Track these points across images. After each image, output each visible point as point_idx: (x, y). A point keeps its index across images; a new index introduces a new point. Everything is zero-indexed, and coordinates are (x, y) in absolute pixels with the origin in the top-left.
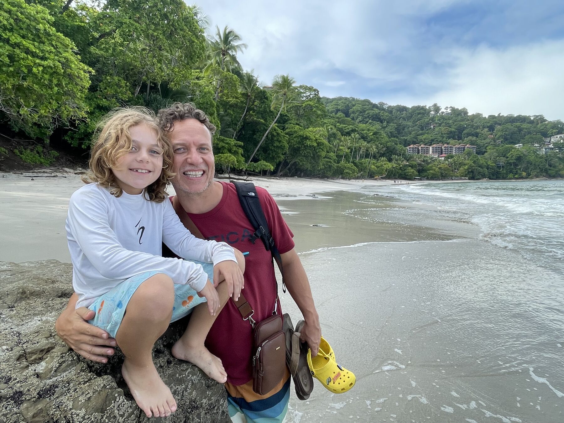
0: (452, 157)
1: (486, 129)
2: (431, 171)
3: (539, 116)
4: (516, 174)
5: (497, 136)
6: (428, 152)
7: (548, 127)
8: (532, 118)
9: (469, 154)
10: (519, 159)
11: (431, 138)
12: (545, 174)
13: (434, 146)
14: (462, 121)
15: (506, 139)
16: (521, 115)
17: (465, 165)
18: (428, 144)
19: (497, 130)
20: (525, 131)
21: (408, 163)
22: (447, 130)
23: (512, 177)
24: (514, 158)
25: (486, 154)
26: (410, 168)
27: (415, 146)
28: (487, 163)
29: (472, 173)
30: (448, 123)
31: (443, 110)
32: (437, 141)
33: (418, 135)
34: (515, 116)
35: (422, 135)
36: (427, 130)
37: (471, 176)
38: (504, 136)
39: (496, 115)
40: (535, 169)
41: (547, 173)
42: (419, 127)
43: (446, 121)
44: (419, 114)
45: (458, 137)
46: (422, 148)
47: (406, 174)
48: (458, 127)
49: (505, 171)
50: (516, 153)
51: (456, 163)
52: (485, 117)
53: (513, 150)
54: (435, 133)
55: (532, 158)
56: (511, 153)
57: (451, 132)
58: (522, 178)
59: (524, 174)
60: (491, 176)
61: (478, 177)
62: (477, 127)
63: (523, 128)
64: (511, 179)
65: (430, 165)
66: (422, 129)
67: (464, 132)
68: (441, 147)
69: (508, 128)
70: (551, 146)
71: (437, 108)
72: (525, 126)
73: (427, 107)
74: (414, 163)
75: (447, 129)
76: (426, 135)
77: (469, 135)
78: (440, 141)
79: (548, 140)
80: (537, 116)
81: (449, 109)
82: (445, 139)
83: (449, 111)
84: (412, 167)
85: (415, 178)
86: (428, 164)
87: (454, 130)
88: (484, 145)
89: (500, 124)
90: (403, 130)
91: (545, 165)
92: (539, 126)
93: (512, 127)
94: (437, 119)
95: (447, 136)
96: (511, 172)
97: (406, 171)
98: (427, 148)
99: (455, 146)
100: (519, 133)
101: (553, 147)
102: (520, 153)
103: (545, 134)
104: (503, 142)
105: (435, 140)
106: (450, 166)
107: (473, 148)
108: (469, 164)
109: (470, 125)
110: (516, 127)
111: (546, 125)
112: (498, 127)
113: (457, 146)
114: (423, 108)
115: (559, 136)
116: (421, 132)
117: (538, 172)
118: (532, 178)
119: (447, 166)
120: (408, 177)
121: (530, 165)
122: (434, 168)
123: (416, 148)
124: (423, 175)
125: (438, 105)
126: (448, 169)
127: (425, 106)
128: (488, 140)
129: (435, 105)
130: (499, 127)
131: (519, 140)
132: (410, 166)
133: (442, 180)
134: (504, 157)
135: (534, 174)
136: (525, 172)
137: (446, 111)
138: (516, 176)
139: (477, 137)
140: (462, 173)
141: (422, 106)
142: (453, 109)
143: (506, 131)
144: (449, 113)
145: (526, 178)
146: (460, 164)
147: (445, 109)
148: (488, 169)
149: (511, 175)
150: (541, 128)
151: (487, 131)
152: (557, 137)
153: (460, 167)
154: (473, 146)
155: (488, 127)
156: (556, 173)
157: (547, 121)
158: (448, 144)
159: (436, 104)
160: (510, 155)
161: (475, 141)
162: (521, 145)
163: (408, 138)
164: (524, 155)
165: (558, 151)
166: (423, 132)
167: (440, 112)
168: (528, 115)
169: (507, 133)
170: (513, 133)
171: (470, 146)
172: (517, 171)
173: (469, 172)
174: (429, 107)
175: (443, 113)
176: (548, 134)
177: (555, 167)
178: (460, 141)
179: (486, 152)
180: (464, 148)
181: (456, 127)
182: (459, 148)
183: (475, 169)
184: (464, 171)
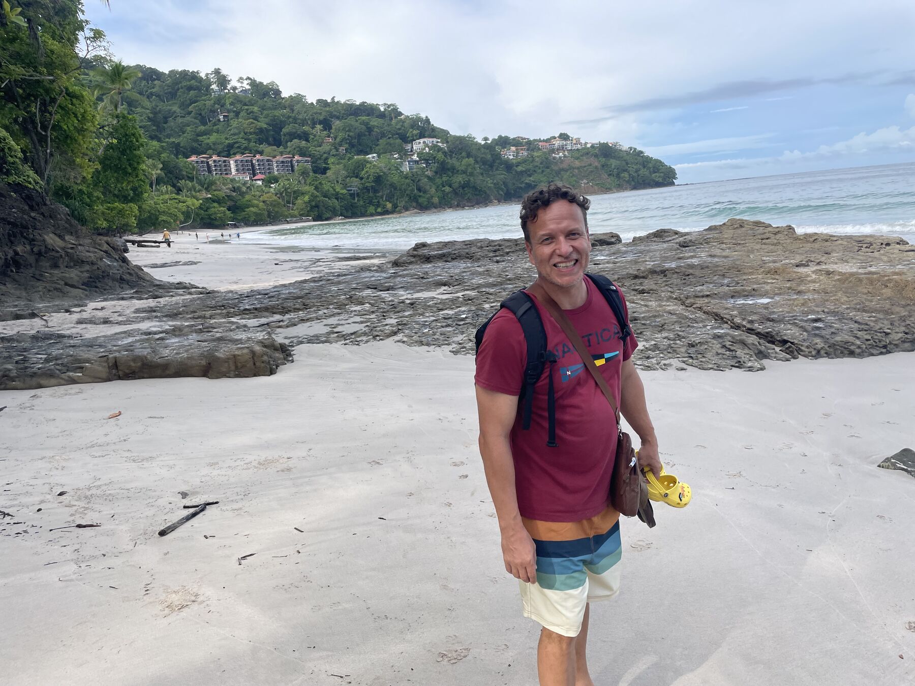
0: (276, 180)
1: (319, 127)
2: (252, 209)
3: (391, 105)
4: (378, 206)
5: (338, 140)
6: (228, 171)
7: (406, 124)
8: (382, 109)
9: (304, 173)
10: (378, 179)
11: (227, 141)
12: (414, 204)
13: (238, 157)
15: (352, 145)
16: (366, 103)
17: (303, 194)
18: (222, 154)
19: (336, 129)
20: (377, 132)
21: (209, 196)
22: (253, 125)
23: (374, 212)
24: (371, 178)
25: (329, 173)
26: (215, 205)
27: (200, 158)
28: (335, 190)
29: (316, 209)
30: (253, 112)
31: (234, 83)
32: (239, 147)
33: (198, 135)
34: (358, 103)
35: (206, 135)
36: (215, 125)
37: (316, 213)
38: (348, 139)
39: (329, 101)
40: (402, 197)
41: (417, 202)
42: (195, 118)
43: (246, 107)
44: (190, 88)
45: (275, 139)
46: (215, 161)
47: (212, 217)
48: (271, 120)
49: (361, 203)
50: (373, 171)
51: (289, 190)
52: (312, 104)
53: (368, 165)
54: (231, 132)
55: (395, 179)
56: (365, 170)
57: (261, 130)
58: (386, 212)
59: (389, 206)
60: (344, 211)
61: (328, 215)
62: (304, 122)
63: (374, 126)
64: (372, 215)
65: (247, 197)
66: (204, 123)
67: (283, 130)
68: (252, 161)
69: (352, 126)
70: (415, 157)
71: (223, 81)
72: (375, 122)
73: (203, 75)
76: (215, 134)
78: (246, 149)
79: (409, 147)
80: (389, 106)
81: (246, 82)
82: (252, 144)
83: (246, 85)
85: (228, 225)
86: (242, 194)
87: (265, 126)
88: (322, 156)
89: (338, 118)
90: (166, 123)
91: (413, 190)
92: (394, 121)
93: (357, 124)
94: (228, 102)
95: (256, 139)
96: (371, 203)
97: (211, 212)
98: (225, 161)
99: (276, 159)
100: (369, 135)
101: (418, 159)
102: (378, 171)
103: (406, 139)
104: (349, 151)
105: (236, 145)
106: (279, 198)
107: (307, 161)
108: (309, 192)
109: (290, 117)
110: (363, 123)
111: (403, 121)
112: (337, 124)
113: (279, 158)
114: (194, 76)
115: (422, 141)
116: (202, 128)
117: (406, 202)
118: (400, 212)
119: (276, 198)
120: (216, 223)
121: (394, 190)
122: (256, 202)
123: (202, 162)
124: (240, 218)
125: (224, 72)
126: (279, 204)
127: (198, 73)
128: (326, 147)
129: (217, 72)
130: (338, 122)
131: (371, 147)
132: (214, 201)
133: (271, 224)
134: (357, 177)
135: (402, 204)
136: (390, 202)
137: (240, 85)
138: (379, 210)
139: (307, 140)
140: (302, 210)
141: (190, 70)
142: (253, 83)
143: (349, 131)
144: (245, 91)
145: (392, 212)
146: (295, 192)
147: (238, 81)
148: (338, 200)
149: (371, 209)
150: (398, 127)
151: (321, 130)
152: (420, 143)
153: (297, 199)
154: (306, 159)
155: (320, 123)
156: (429, 202)
157: (403, 114)
158: (261, 153)
159: (219, 69)
160: (364, 175)
161: (306, 148)
162: (375, 155)
163: (181, 140)
164: (384, 173)
165: (424, 165)
166: (207, 127)
167: (229, 87)
168: (375, 103)
169: (351, 134)
170: (360, 136)
171: (300, 158)
172: (378, 202)
173: (312, 208)
174: (207, 75)
175: (234, 88)
176: (408, 137)
177: (425, 192)
178: (281, 149)
179: (328, 169)
180: (291, 161)
181: (267, 120)
182: (283, 162)
183: (319, 201)
184: (304, 205)
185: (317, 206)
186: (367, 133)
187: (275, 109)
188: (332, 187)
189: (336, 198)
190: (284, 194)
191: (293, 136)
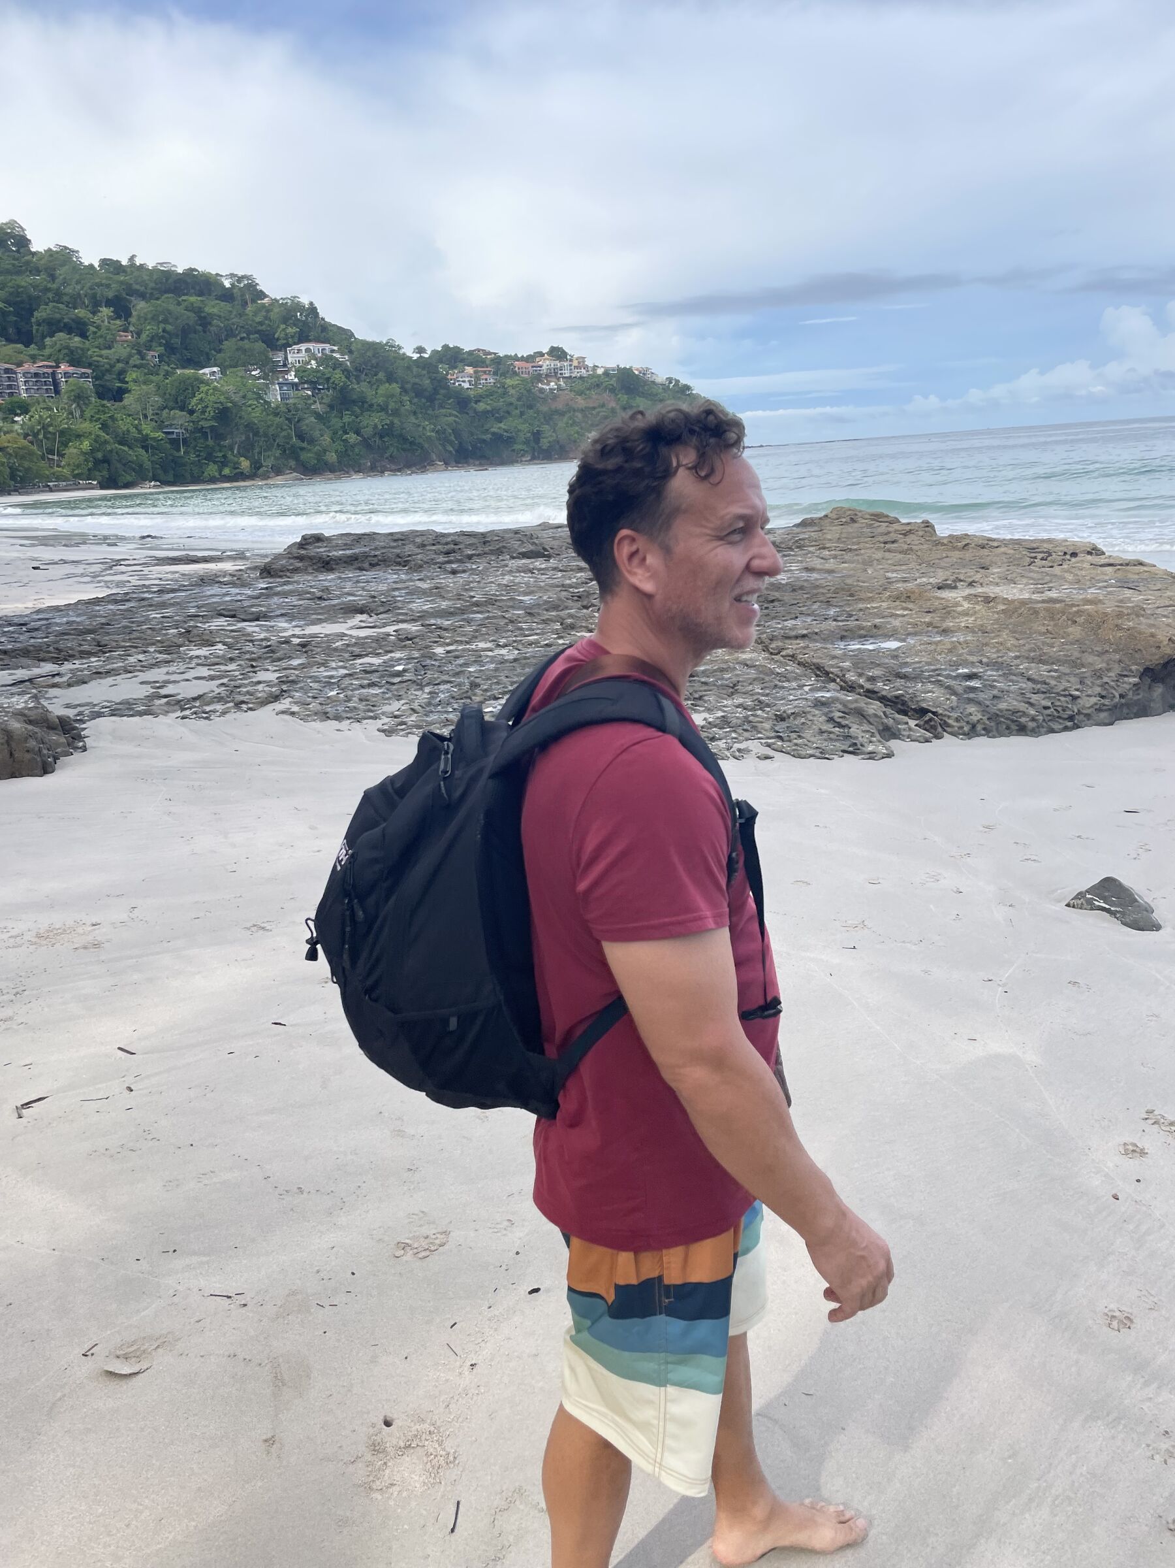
0: (24, 409)
1: (106, 311)
3: (243, 277)
4: (224, 464)
5: (144, 337)
7: (272, 315)
8: (227, 284)
10: (224, 414)
12: (292, 463)
15: (170, 349)
16: (197, 270)
17: (79, 436)
19: (139, 317)
20: (218, 326)
23: (217, 474)
24: (210, 412)
25: (128, 400)
28: (140, 432)
29: (106, 465)
34: (180, 271)
37: (105, 474)
38: (163, 337)
39: (124, 262)
40: (269, 449)
41: (297, 459)
45: (19, 332)
49: (193, 457)
50: (212, 398)
51: (51, 429)
52: (91, 266)
53: (204, 388)
55: (255, 415)
56: (198, 397)
58: (239, 476)
59: (245, 464)
60: (159, 471)
61: (129, 478)
62: (75, 301)
63: (212, 316)
64: (213, 480)
67: (36, 314)
69: (170, 312)
70: (292, 377)
72: (213, 307)
79: (279, 357)
80: (240, 279)
88: (112, 366)
89: (142, 296)
91: (289, 437)
92: (250, 308)
93: (180, 310)
96: (210, 457)
99: (19, 365)
100: (205, 332)
101: (296, 380)
102: (222, 399)
103: (273, 343)
104: (166, 359)
107: (83, 375)
108: (90, 433)
110: (191, 308)
111: (268, 309)
112: (140, 307)
113: (28, 367)
115: (303, 347)
117: (276, 458)
118: (265, 477)
121: (254, 435)
128: (120, 351)
130: (142, 304)
131: (207, 354)
133: (17, 491)
134: (182, 409)
135: (269, 463)
136: (247, 458)
138: (226, 471)
139: (83, 335)
140: (78, 466)
143: (165, 321)
145: (252, 476)
146: (62, 433)
148: (147, 451)
149: (212, 469)
150: (258, 319)
151: (110, 318)
152: (299, 351)
153: (66, 446)
154: (83, 370)
155: (109, 303)
156: (318, 460)
157: (266, 296)
160: (197, 405)
161: (82, 349)
162: (215, 369)
164: (235, 404)
165: (309, 393)
168: (214, 273)
169: (169, 327)
170: (185, 331)
171: (71, 369)
172: (224, 456)
173: (97, 462)
176: (278, 339)
177: (312, 441)
178: (33, 349)
179: (128, 391)
180: (54, 374)
181: (3, 293)
182: (36, 375)
183: (111, 451)
184: (82, 458)
185: (106, 461)
186: (200, 328)
187: (19, 273)
188: (136, 427)
189: (143, 447)
190: (41, 437)
191: (54, 326)
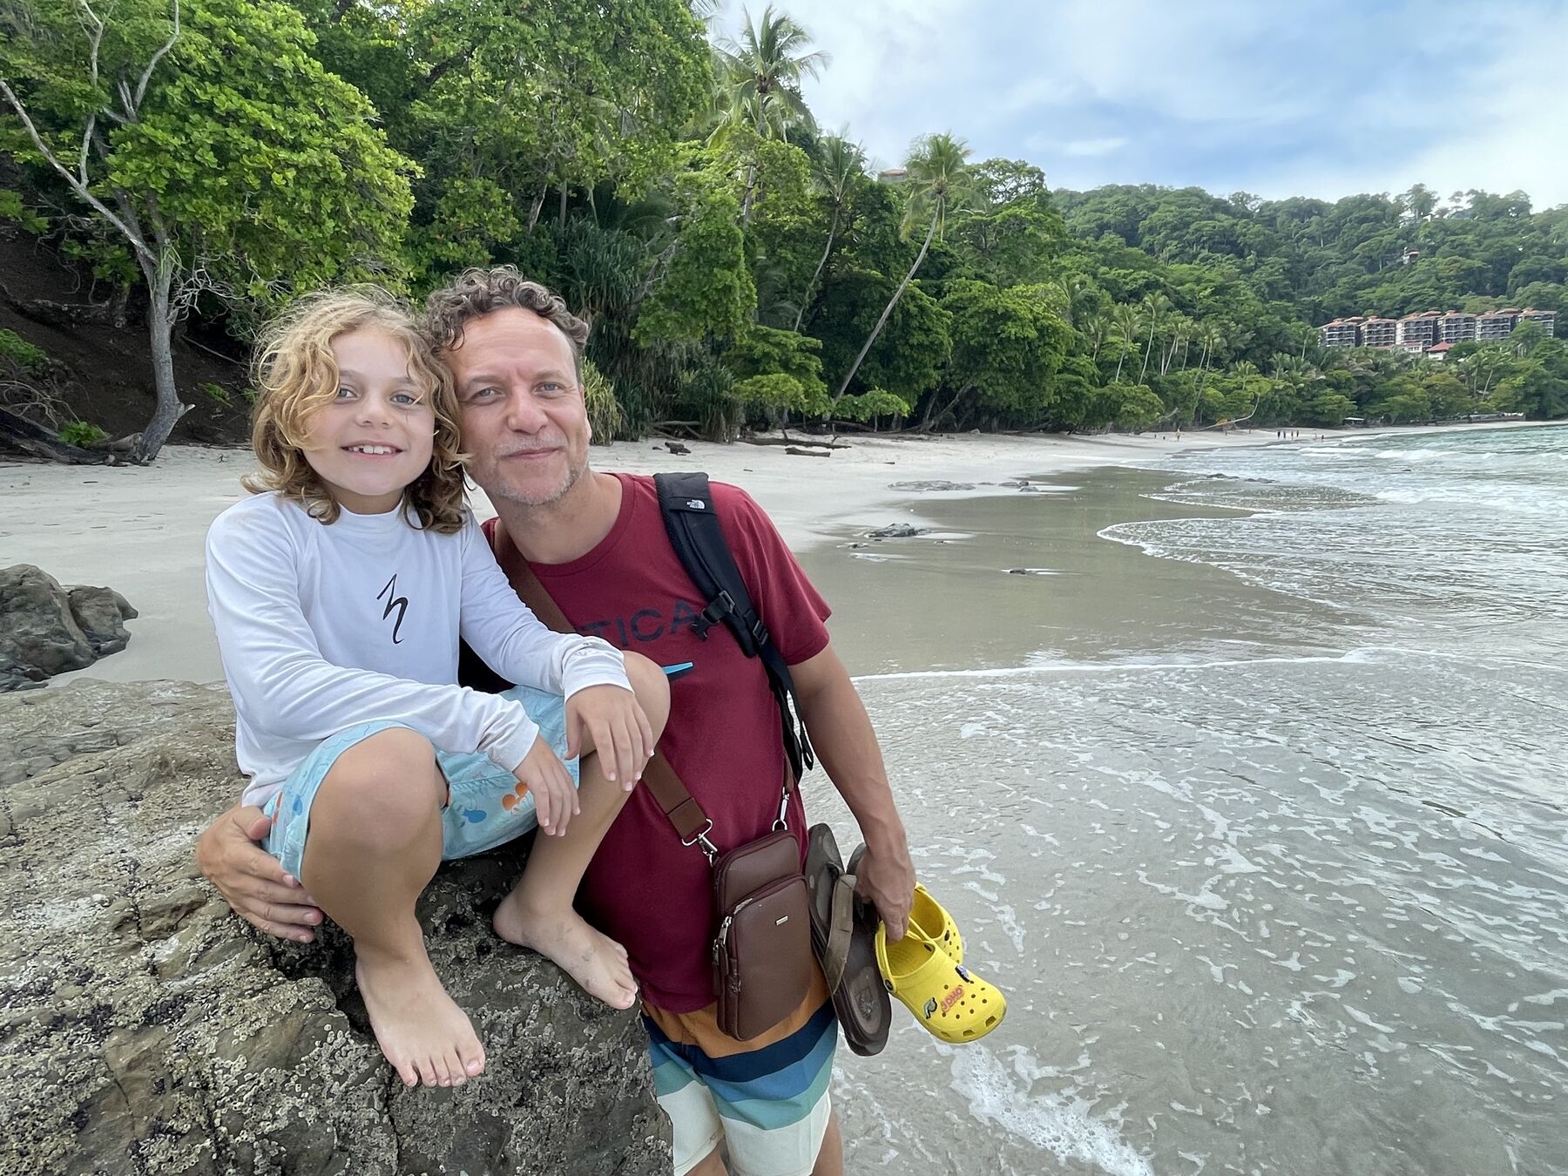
0: (1471, 350)
2: (1399, 398)
6: (1389, 337)
9: (1530, 338)
11: (1402, 294)
13: (1412, 318)
14: (1510, 232)
17: (1514, 372)
18: (1391, 315)
21: (1323, 377)
22: (1458, 265)
26: (1329, 390)
27: (1348, 322)
29: (1537, 399)
30: (1462, 244)
31: (1444, 203)
32: (1421, 302)
33: (1357, 289)
35: (1370, 287)
36: (1391, 270)
37: (1535, 406)
42: (1360, 264)
43: (1453, 238)
44: (1363, 220)
45: (1495, 286)
46: (1370, 326)
47: (1318, 409)
48: (1494, 254)
51: (1488, 367)
54: (1414, 279)
57: (1470, 272)
61: (1561, 410)
65: (1397, 379)
66: (1372, 268)
67: (1515, 268)
68: (1436, 322)
71: (1423, 201)
73: (1391, 199)
74: (1345, 374)
75: (1456, 261)
76: (1385, 285)
77: (1530, 276)
78: (1432, 303)
81: (1465, 199)
82: (1447, 295)
83: (1465, 204)
84: (1337, 386)
85: (1345, 422)
86: (1390, 374)
87: (1480, 264)
90: (1310, 275)
94: (1422, 233)
95: (1457, 286)
97: (1316, 402)
98: (1387, 325)
99: (1482, 314)
105: (1416, 300)
106: (1463, 381)
107: (1546, 317)
108: (1529, 369)
109: (1536, 245)
113: (1490, 315)
114: (1376, 203)
116: (1368, 277)
119: (1453, 379)
120: (1322, 419)
122: (1410, 386)
123: (1350, 328)
124: (1373, 412)
125: (1428, 189)
126: (1457, 389)
127: (1384, 196)
129: (1418, 190)
132: (1329, 385)
133: (1435, 423)
137: (1454, 204)
139: (1561, 281)
140: (1506, 400)
141: (1372, 194)
142: (1480, 200)
144: (1463, 213)
146: (1497, 370)
147: (1452, 199)
153: (1498, 381)
154: (1546, 313)
158: (1458, 309)
159: (1422, 185)
161: (1553, 294)
163: (1326, 298)
166: (1376, 276)
167: (1434, 210)
171: (1534, 313)
173: (1528, 396)
174: (1398, 198)
175: (1443, 212)
178: (1502, 299)
180: (1514, 319)
181: (1486, 255)
182: (1496, 321)
183: (1547, 385)
184: (1512, 392)
185: (1539, 394)
190: (1474, 374)
